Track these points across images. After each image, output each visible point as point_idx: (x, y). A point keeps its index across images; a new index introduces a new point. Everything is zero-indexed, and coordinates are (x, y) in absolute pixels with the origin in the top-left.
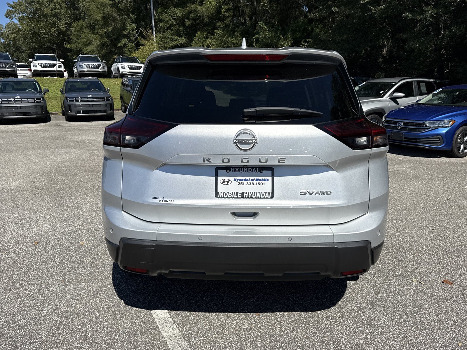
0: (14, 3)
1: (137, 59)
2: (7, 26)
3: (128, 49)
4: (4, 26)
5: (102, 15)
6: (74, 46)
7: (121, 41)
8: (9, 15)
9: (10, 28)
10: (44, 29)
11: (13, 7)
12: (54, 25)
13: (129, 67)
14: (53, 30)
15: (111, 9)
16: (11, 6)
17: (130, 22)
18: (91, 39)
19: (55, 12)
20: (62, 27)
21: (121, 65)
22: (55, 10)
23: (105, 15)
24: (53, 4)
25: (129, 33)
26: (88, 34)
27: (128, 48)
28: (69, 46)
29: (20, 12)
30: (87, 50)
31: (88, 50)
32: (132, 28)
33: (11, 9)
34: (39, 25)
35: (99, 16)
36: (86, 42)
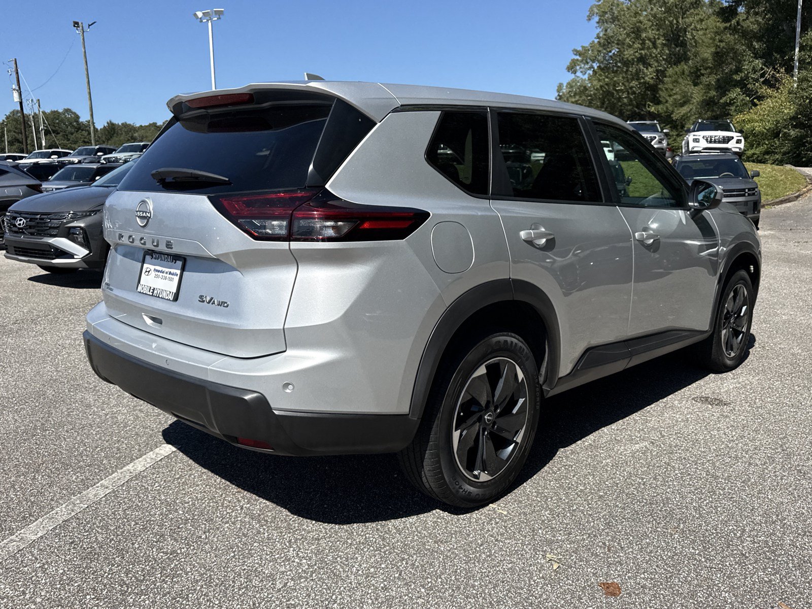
0: (583, 47)
1: (731, 125)
2: (569, 84)
3: (736, 107)
4: (565, 85)
5: (713, 50)
6: (662, 109)
7: (727, 93)
8: (572, 68)
9: (571, 87)
10: (623, 84)
11: (580, 55)
12: (637, 76)
13: (707, 140)
14: (634, 83)
15: (732, 37)
16: (576, 52)
17: (752, 57)
18: (689, 94)
19: (641, 54)
20: (649, 78)
21: (694, 135)
22: (641, 52)
23: (718, 50)
24: (641, 42)
25: (747, 77)
26: (686, 85)
27: (735, 105)
28: (653, 108)
29: (589, 61)
30: (678, 114)
31: (680, 113)
32: (754, 67)
33: (578, 57)
34: (615, 79)
35: (707, 53)
36: (680, 100)
